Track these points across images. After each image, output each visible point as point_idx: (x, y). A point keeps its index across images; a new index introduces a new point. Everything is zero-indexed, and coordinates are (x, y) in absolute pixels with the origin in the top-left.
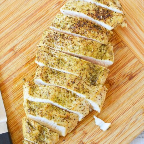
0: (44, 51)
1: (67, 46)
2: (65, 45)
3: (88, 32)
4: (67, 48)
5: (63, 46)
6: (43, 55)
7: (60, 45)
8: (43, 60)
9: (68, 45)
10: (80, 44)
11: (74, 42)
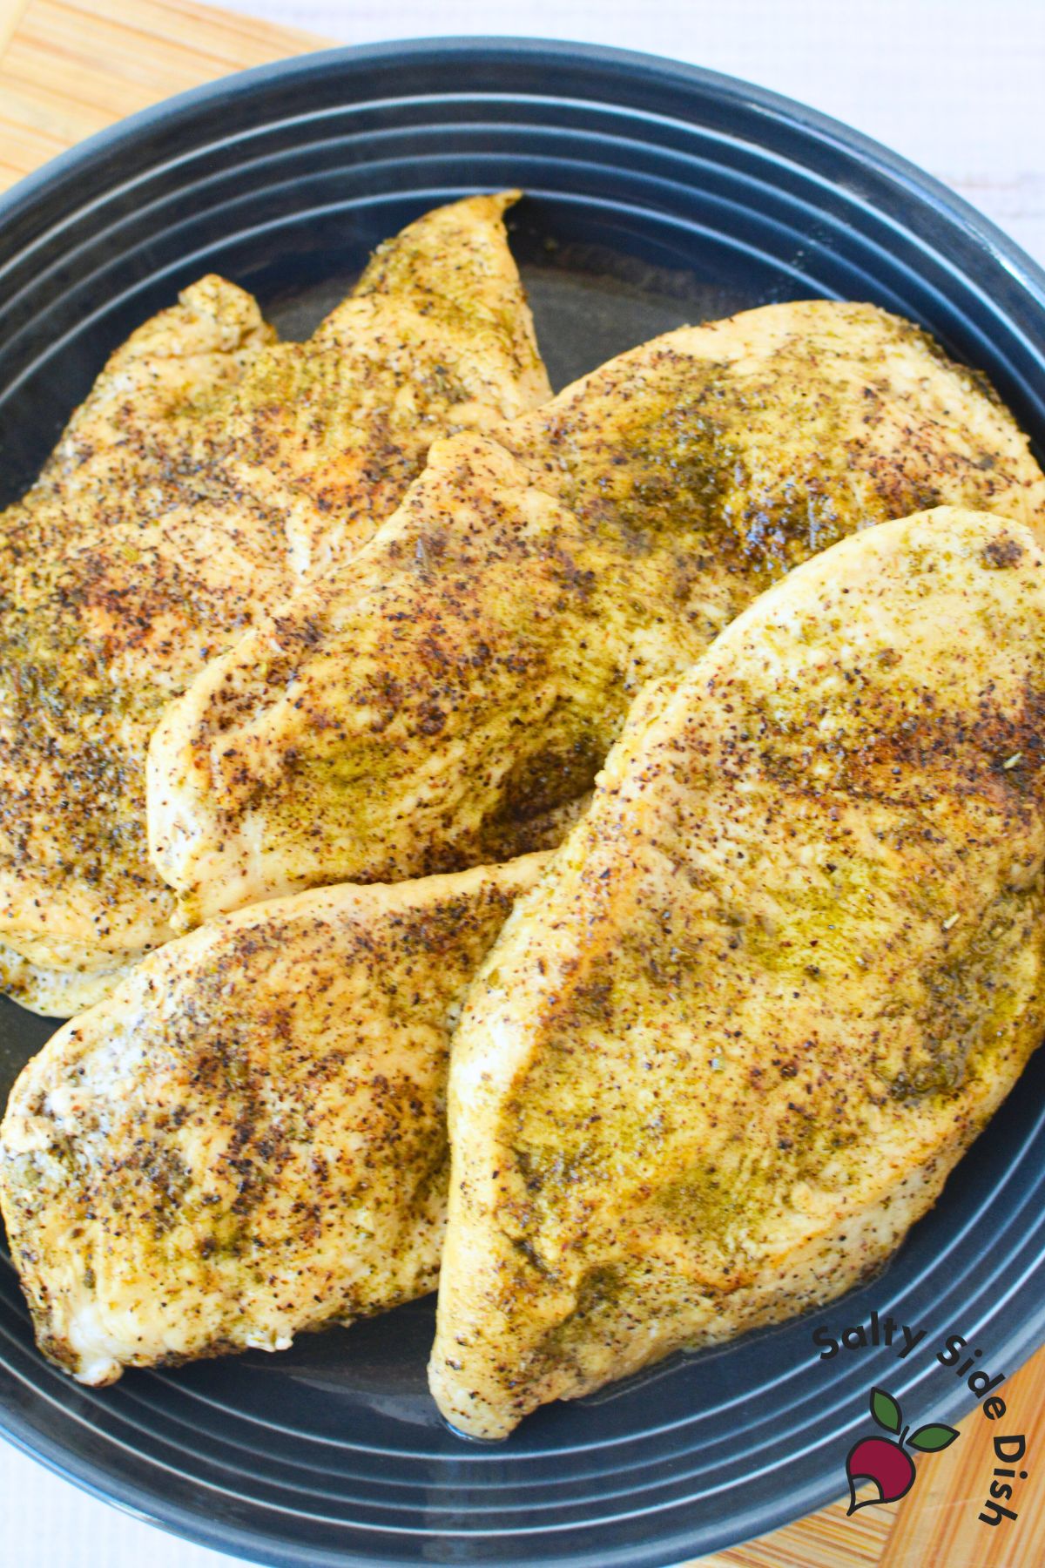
0: (654, 843)
1: (792, 845)
2: (781, 834)
3: (942, 807)
4: (789, 855)
5: (766, 832)
6: (647, 870)
7: (752, 826)
8: (639, 902)
9: (802, 837)
10: (883, 851)
11: (848, 833)
